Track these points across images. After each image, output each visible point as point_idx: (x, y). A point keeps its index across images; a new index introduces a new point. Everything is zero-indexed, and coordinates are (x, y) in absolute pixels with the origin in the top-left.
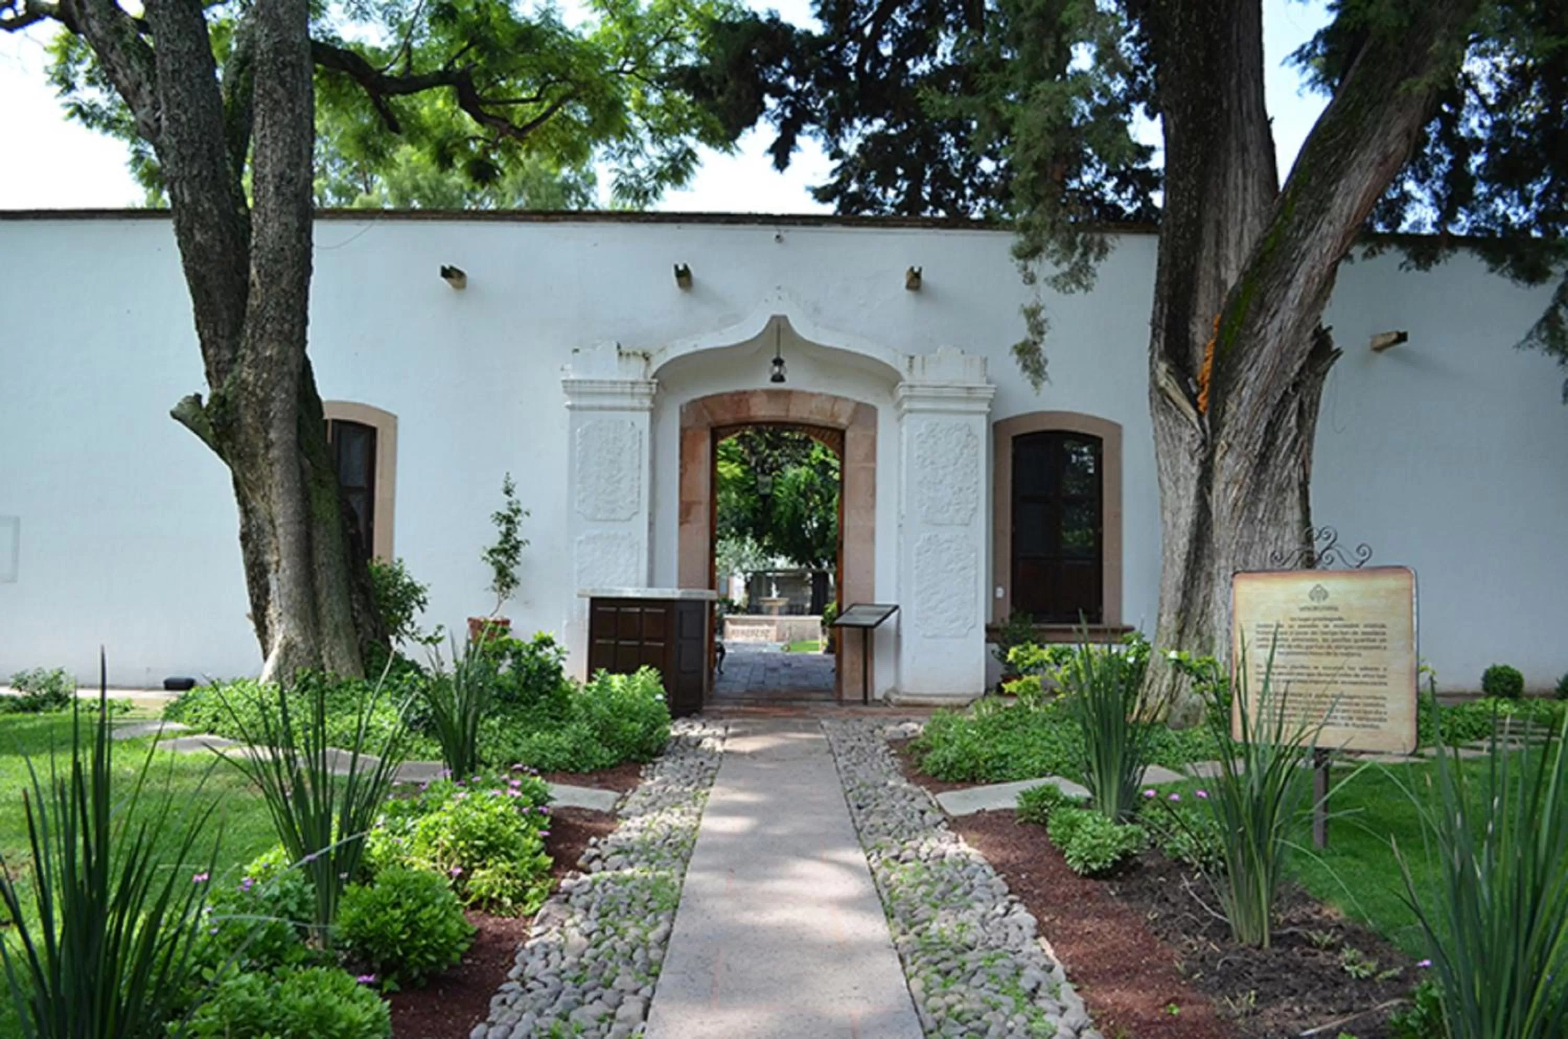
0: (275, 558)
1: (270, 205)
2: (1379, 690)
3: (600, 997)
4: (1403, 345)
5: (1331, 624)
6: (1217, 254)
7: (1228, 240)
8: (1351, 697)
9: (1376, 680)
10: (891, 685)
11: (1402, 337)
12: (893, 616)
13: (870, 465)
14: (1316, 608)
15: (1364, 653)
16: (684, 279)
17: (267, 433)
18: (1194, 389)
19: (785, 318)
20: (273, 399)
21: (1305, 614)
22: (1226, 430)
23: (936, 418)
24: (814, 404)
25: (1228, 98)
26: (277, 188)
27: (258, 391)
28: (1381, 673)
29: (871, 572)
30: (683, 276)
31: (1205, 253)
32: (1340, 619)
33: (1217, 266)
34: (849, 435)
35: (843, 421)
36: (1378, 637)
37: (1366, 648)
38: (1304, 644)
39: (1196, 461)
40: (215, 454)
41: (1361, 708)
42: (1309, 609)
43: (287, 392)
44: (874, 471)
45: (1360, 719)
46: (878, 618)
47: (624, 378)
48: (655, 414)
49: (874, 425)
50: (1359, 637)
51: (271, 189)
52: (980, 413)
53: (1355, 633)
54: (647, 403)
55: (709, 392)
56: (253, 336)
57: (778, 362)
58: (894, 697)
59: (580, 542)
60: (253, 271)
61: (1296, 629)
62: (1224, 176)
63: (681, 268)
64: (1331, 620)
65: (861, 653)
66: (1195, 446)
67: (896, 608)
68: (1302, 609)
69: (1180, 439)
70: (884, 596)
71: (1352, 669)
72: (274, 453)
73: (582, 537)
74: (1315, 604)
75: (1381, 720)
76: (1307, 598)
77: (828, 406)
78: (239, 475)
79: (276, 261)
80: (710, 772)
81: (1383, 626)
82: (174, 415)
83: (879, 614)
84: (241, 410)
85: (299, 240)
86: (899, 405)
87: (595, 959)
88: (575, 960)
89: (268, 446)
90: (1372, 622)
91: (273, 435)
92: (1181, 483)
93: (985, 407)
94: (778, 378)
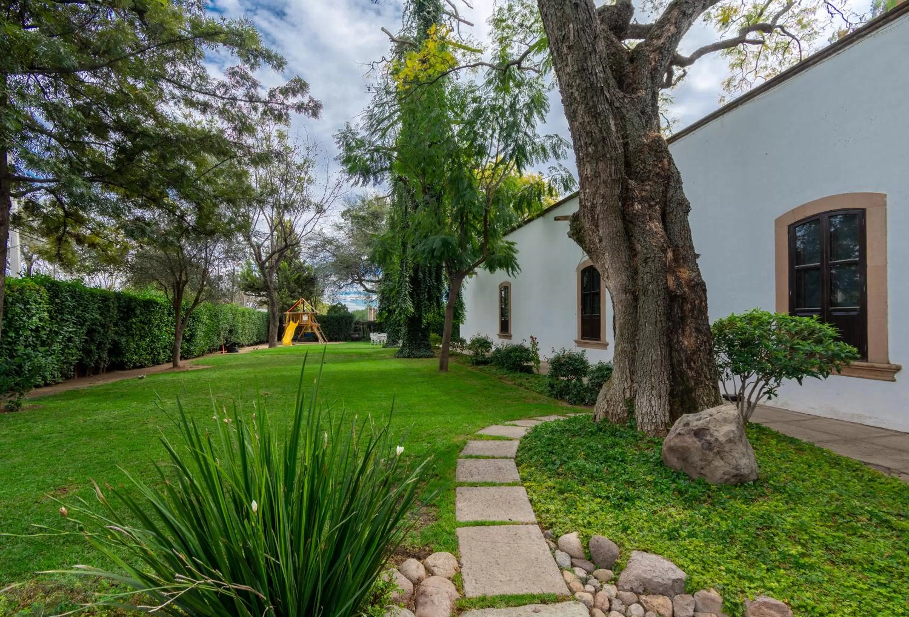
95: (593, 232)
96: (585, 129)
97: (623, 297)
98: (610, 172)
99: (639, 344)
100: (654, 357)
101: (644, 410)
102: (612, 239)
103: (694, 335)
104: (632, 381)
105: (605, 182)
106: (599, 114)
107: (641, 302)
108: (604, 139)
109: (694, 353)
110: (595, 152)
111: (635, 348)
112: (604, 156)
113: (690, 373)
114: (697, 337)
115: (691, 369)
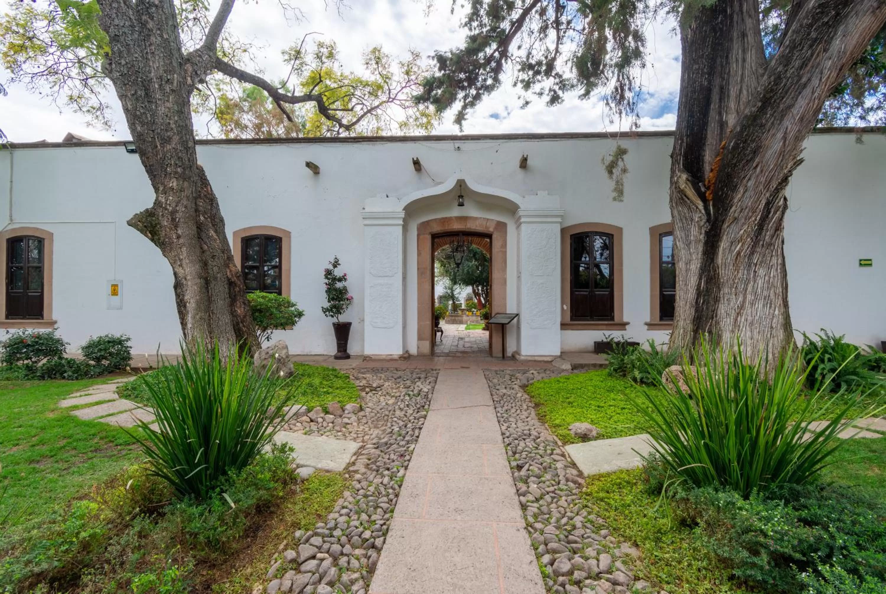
6: (720, 107)
7: (729, 96)
10: (515, 349)
12: (516, 319)
13: (504, 250)
16: (417, 166)
17: (177, 230)
18: (703, 189)
19: (464, 180)
22: (733, 208)
23: (535, 225)
24: (477, 223)
25: (732, 7)
29: (505, 299)
30: (417, 163)
31: (712, 106)
33: (720, 114)
34: (494, 236)
35: (491, 230)
39: (703, 232)
40: (151, 242)
44: (506, 252)
46: (509, 320)
47: (389, 210)
48: (405, 227)
49: (506, 231)
52: (557, 222)
54: (401, 222)
55: (430, 219)
58: (517, 356)
59: (371, 287)
62: (727, 57)
63: (415, 159)
65: (501, 335)
66: (702, 223)
67: (517, 315)
69: (692, 220)
70: (511, 309)
72: (182, 241)
73: (372, 285)
77: (484, 223)
83: (509, 318)
86: (518, 220)
89: (178, 238)
92: (693, 245)
93: (559, 220)
95: (171, 229)
96: (177, 154)
97: (198, 281)
98: (192, 191)
99: (213, 313)
100: (227, 321)
101: (225, 354)
102: (191, 239)
103: (243, 306)
104: (211, 338)
105: (188, 197)
106: (189, 148)
107: (212, 285)
108: (191, 167)
109: (245, 317)
110: (184, 173)
111: (210, 316)
112: (189, 178)
113: (244, 329)
114: (244, 308)
115: (244, 326)
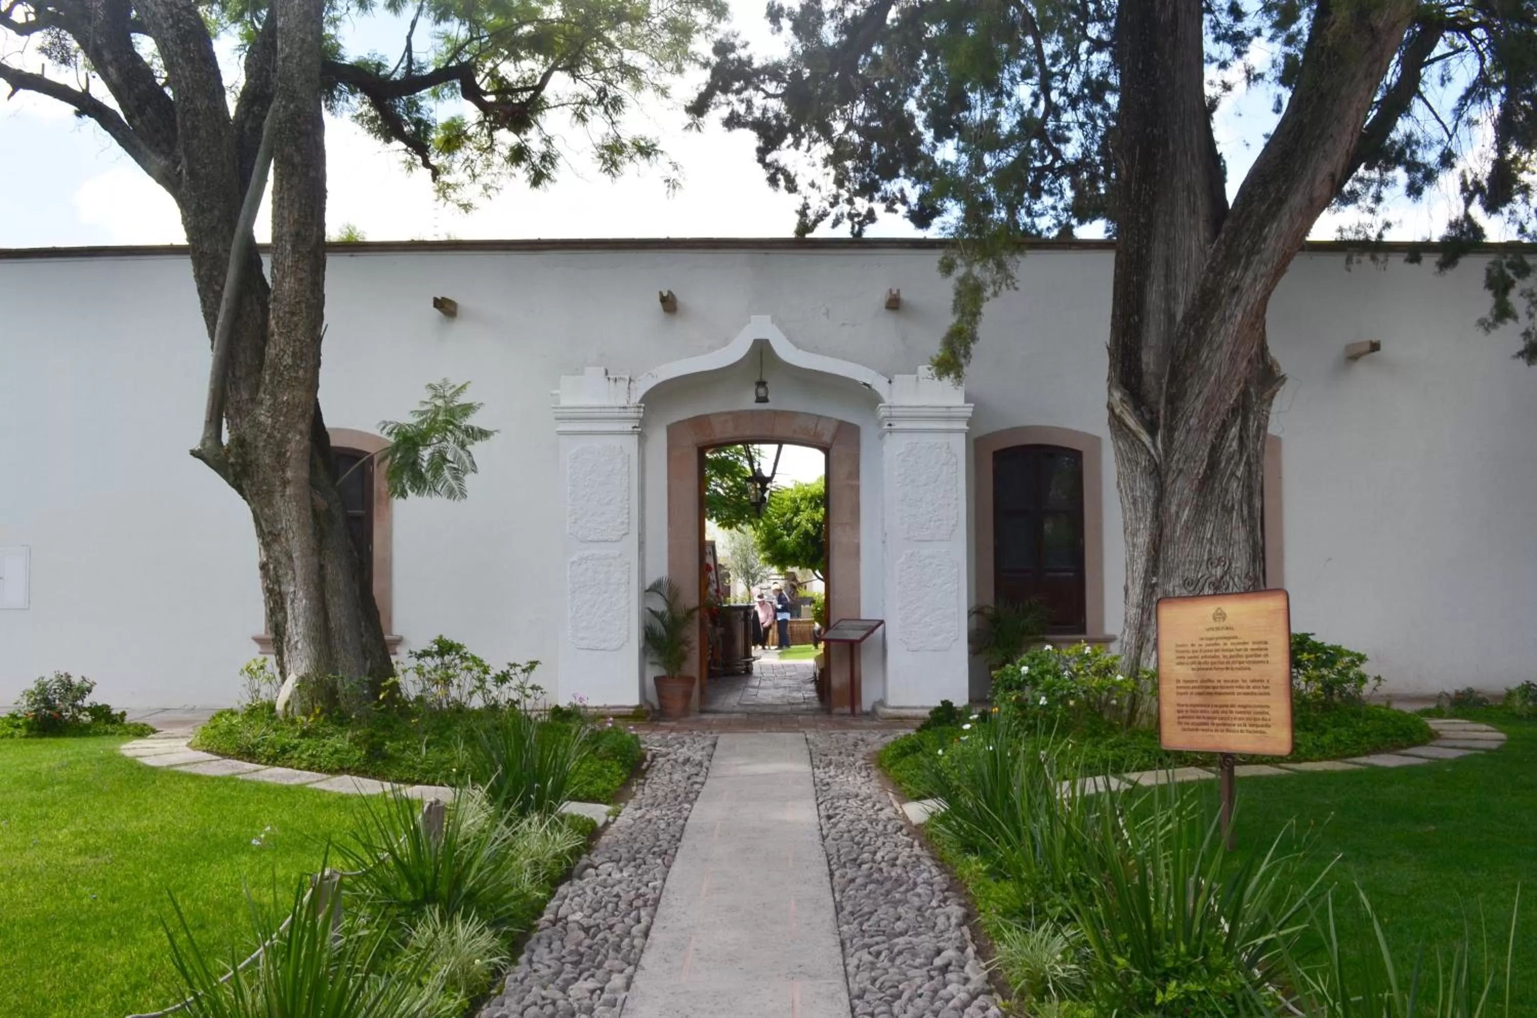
0: (292, 589)
1: (288, 262)
2: (1263, 700)
3: (593, 976)
4: (1376, 354)
5: (1229, 642)
6: (1166, 289)
7: (1176, 275)
8: (1245, 707)
9: (1262, 690)
10: (877, 698)
11: (1375, 347)
12: (879, 630)
13: (854, 483)
14: (1218, 629)
15: (1253, 667)
16: (669, 305)
17: (284, 472)
18: (1148, 416)
19: (766, 342)
20: (289, 441)
21: (1210, 634)
23: (916, 437)
26: (293, 247)
27: (276, 433)
28: (1265, 684)
29: (857, 587)
30: (668, 301)
32: (1236, 637)
33: (1167, 300)
34: (833, 454)
35: (826, 439)
36: (1263, 653)
37: (1254, 662)
38: (1209, 660)
40: (234, 492)
41: (1252, 716)
42: (1212, 629)
43: (301, 433)
44: (857, 488)
45: (1251, 725)
46: (864, 633)
47: (613, 403)
48: (642, 438)
49: (858, 444)
50: (1250, 653)
51: (289, 247)
52: (959, 431)
53: (1246, 650)
54: (635, 426)
55: (695, 415)
56: (271, 381)
57: (761, 384)
58: (881, 710)
59: (573, 563)
60: (273, 323)
61: (1204, 648)
63: (665, 293)
64: (1229, 638)
67: (882, 622)
68: (1208, 630)
71: (1244, 681)
72: (289, 491)
73: (575, 558)
74: (1216, 625)
75: (1267, 726)
76: (1211, 619)
77: (811, 425)
78: (258, 511)
79: (293, 314)
80: (696, 787)
81: (1266, 643)
82: (194, 453)
83: (864, 628)
84: (260, 451)
85: (312, 292)
86: (880, 424)
87: (590, 947)
88: (573, 948)
89: (285, 483)
90: (1259, 640)
91: (289, 474)
93: (963, 426)
94: (762, 400)
